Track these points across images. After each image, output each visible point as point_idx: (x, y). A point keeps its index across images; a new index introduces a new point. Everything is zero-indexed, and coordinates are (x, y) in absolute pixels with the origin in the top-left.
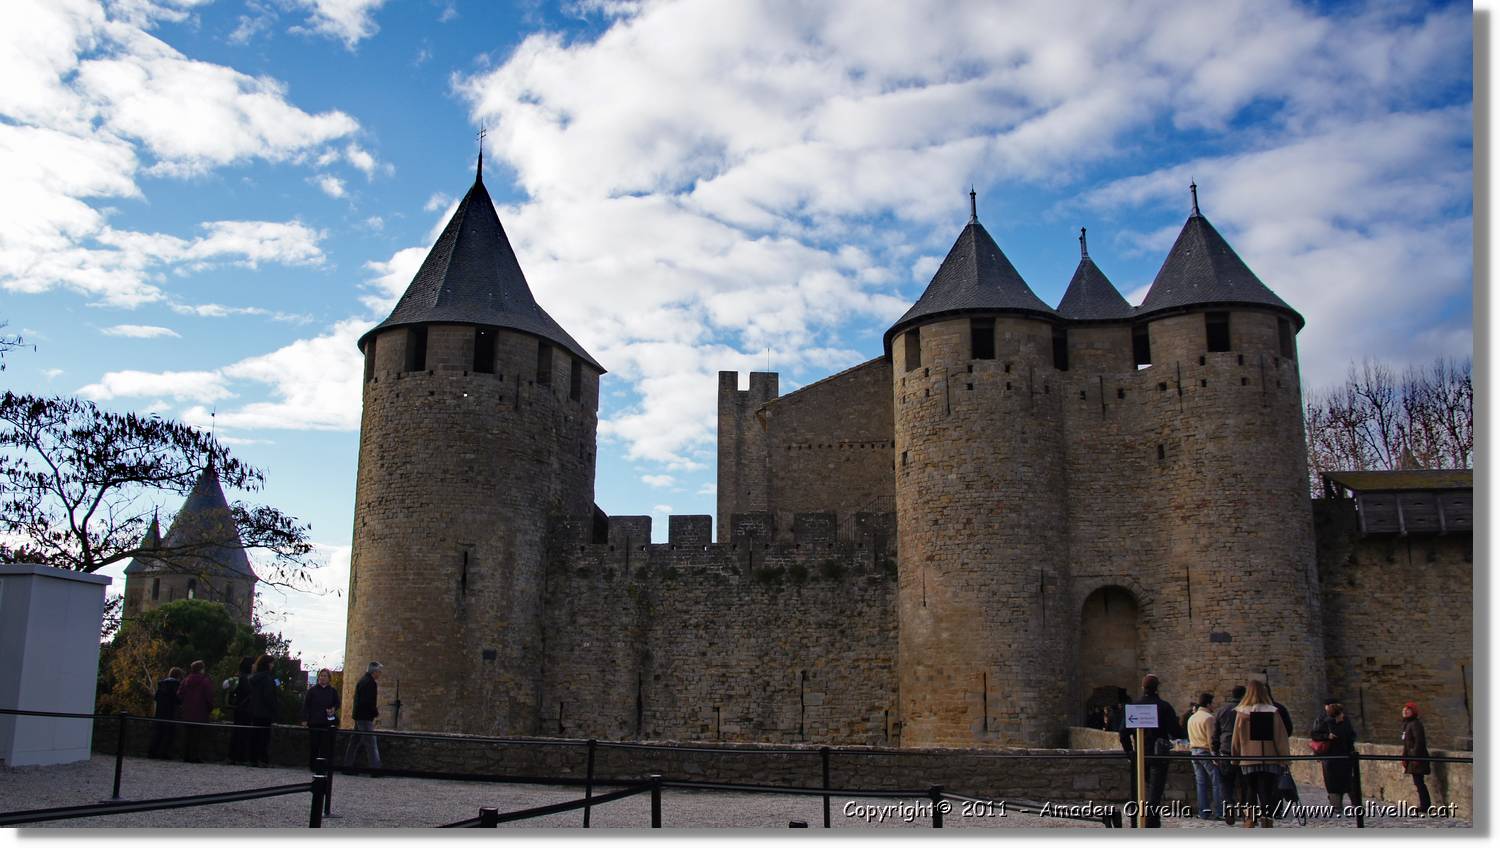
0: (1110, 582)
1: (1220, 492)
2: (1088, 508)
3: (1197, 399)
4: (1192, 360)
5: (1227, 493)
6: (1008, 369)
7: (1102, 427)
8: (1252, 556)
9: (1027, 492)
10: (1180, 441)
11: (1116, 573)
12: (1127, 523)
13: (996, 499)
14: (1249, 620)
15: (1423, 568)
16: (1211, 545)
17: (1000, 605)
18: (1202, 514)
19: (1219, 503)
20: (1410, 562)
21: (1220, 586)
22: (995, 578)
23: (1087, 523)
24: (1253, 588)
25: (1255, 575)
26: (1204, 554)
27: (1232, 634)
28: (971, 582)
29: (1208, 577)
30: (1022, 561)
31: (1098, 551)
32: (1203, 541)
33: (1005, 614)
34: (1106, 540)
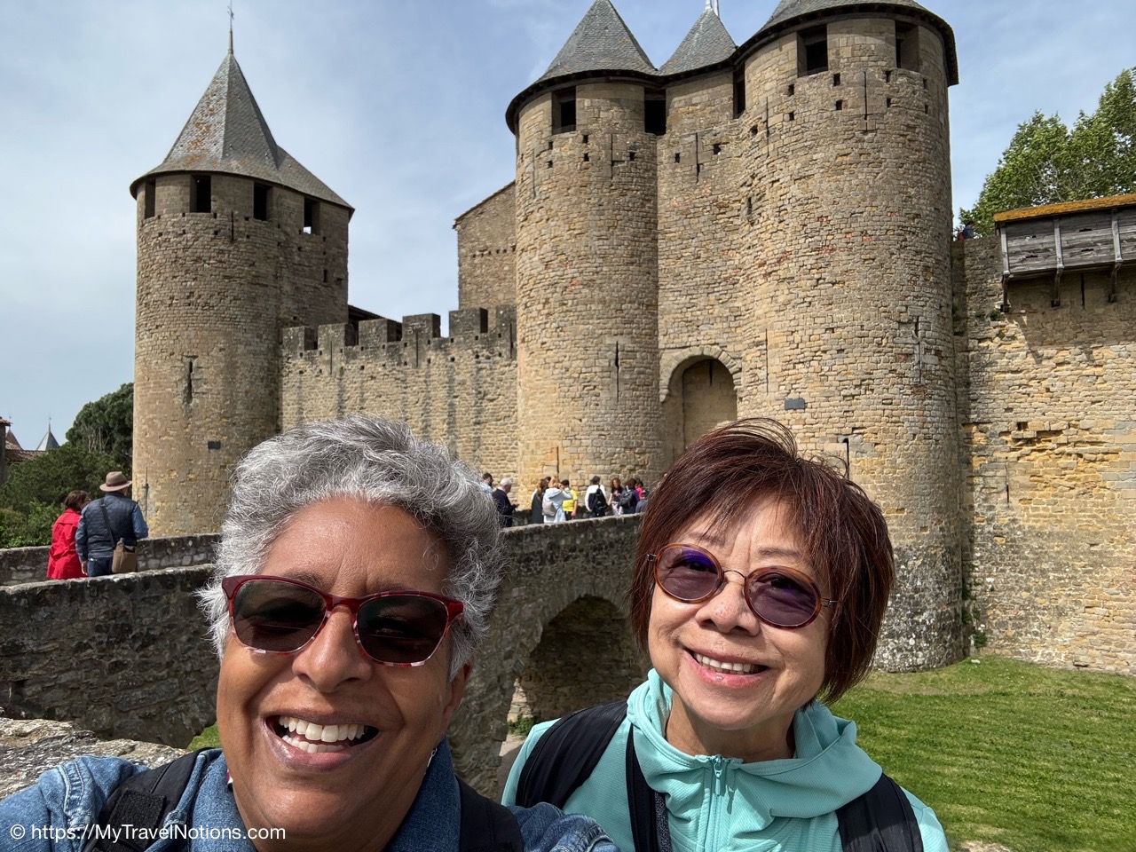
0: (696, 352)
1: (802, 241)
2: (678, 278)
3: (783, 137)
4: (780, 92)
5: (810, 240)
6: (586, 139)
7: (695, 188)
8: (836, 310)
9: (601, 265)
10: (765, 189)
11: (703, 342)
12: (716, 290)
13: (570, 276)
14: (827, 383)
15: (1100, 311)
16: (790, 301)
17: (572, 380)
18: (782, 267)
19: (800, 254)
20: (1083, 304)
21: (797, 347)
22: (568, 354)
23: (676, 294)
24: (834, 347)
25: (838, 331)
26: (782, 313)
27: (807, 400)
28: (547, 360)
29: (785, 339)
30: (596, 335)
31: (687, 322)
32: (781, 299)
33: (576, 389)
34: (695, 308)
